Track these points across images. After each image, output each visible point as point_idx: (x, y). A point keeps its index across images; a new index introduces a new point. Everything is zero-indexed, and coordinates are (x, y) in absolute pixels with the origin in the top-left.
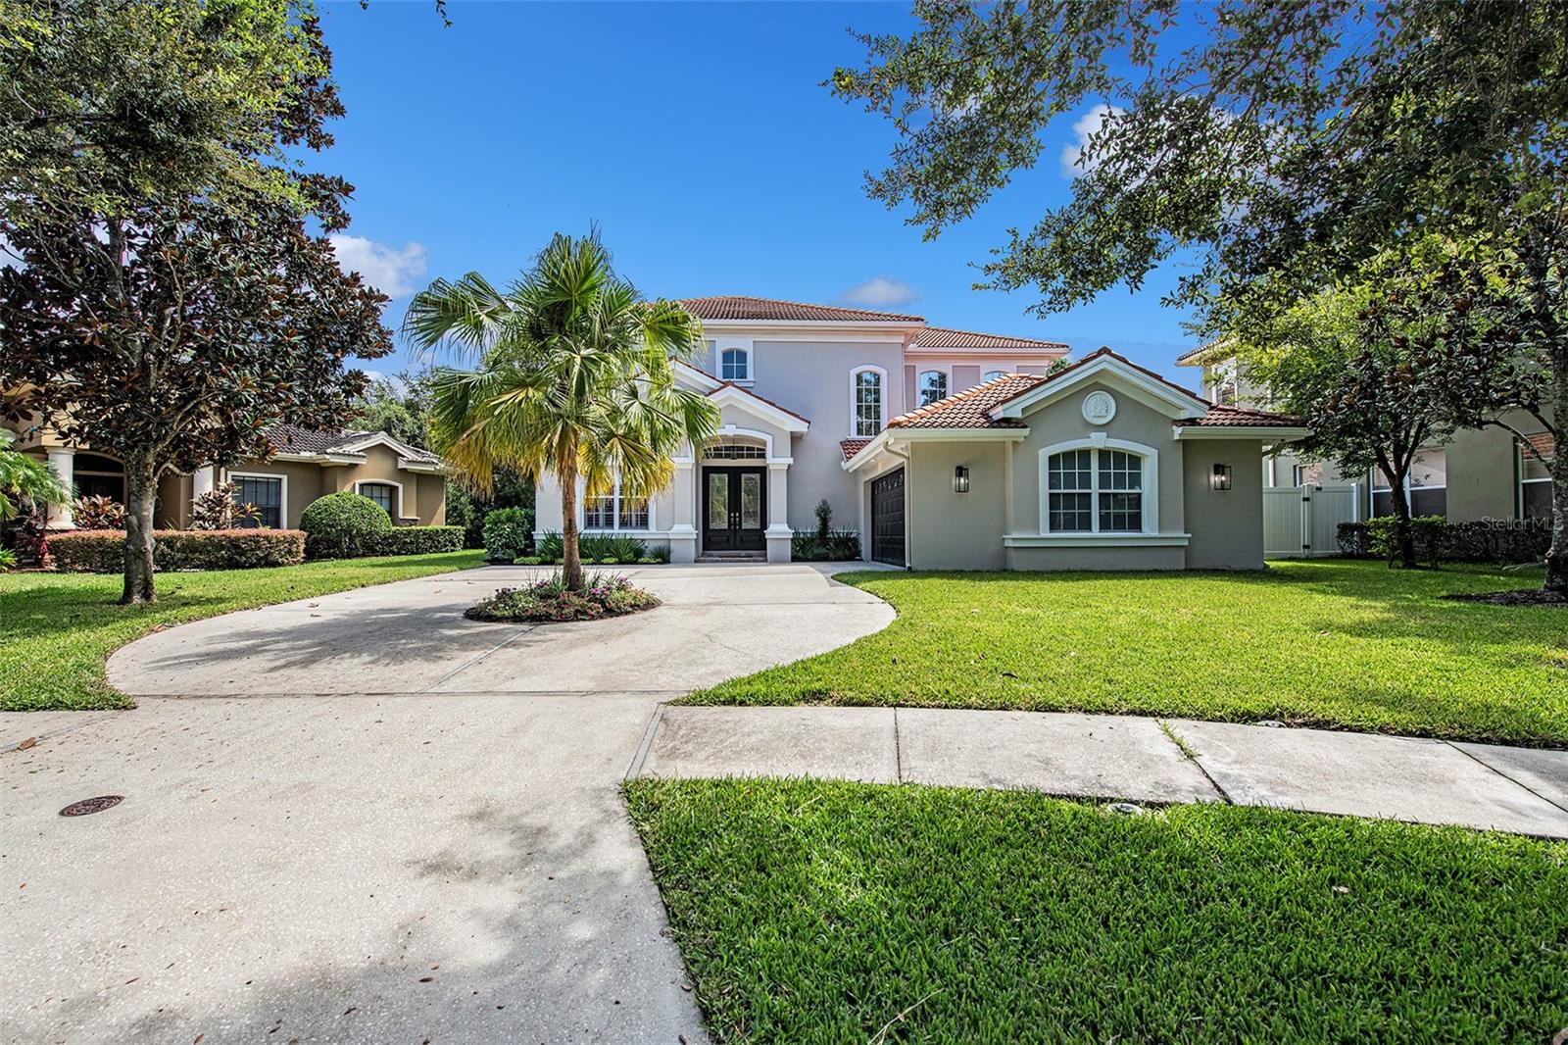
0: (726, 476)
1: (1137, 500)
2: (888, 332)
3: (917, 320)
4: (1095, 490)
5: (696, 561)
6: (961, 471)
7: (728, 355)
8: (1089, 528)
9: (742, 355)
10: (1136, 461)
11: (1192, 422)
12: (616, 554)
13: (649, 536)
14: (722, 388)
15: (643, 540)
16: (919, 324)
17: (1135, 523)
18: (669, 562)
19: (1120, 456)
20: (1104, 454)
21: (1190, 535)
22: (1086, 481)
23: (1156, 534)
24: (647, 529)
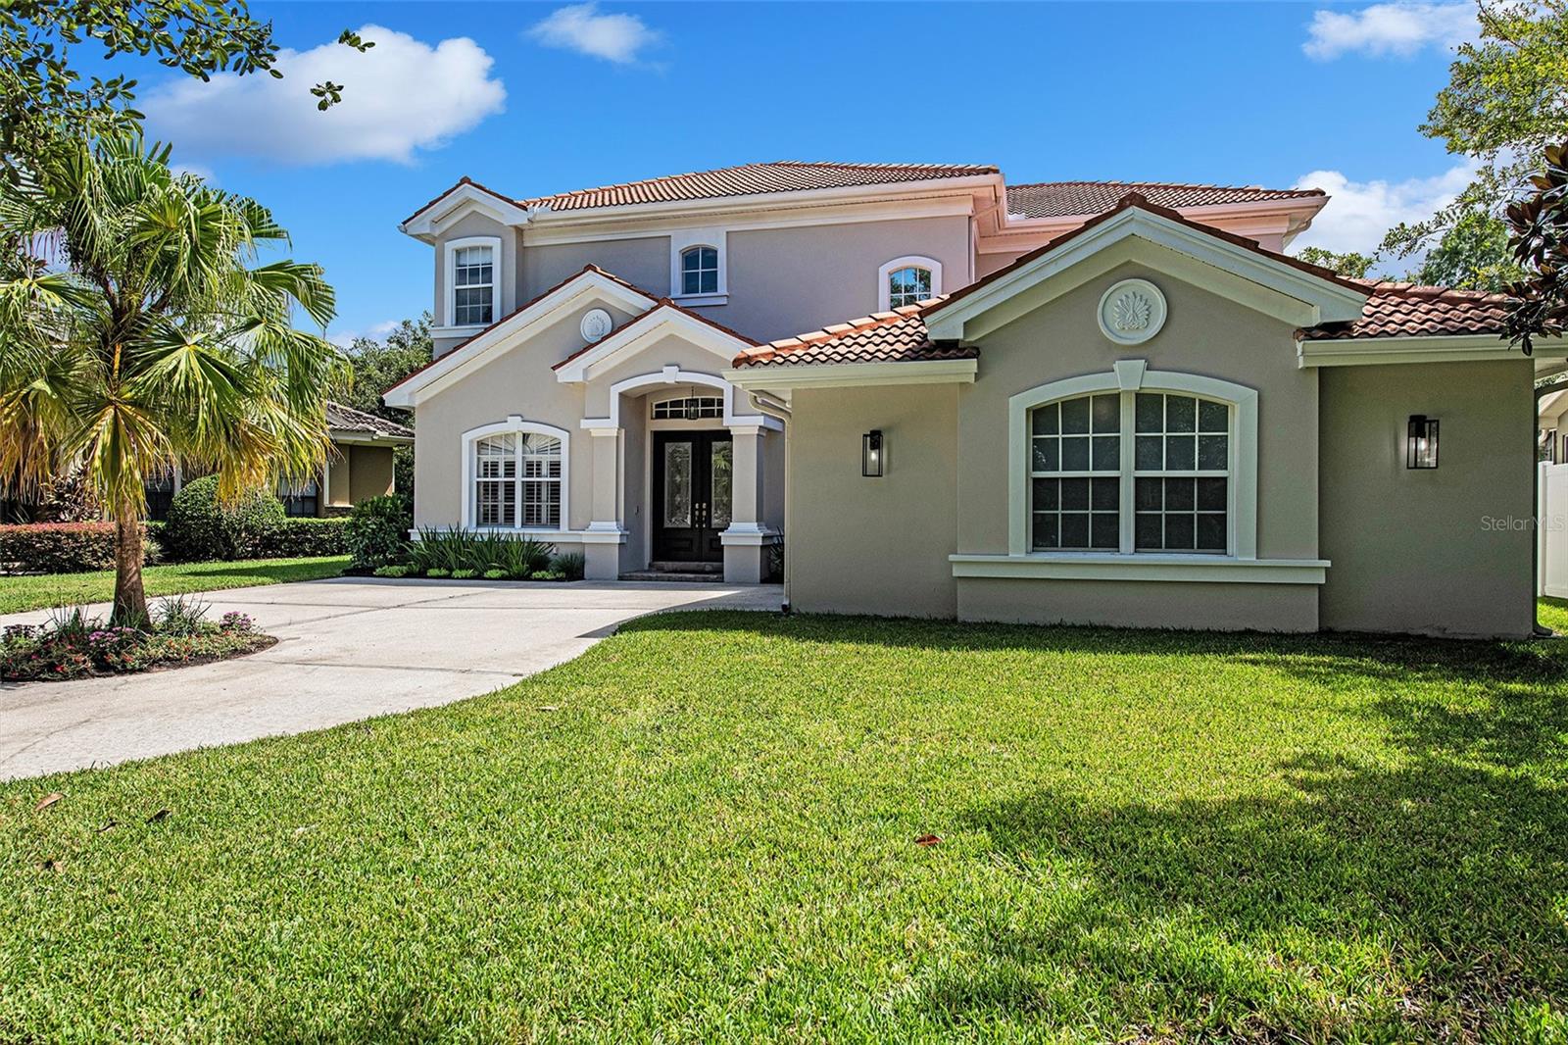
0: (688, 445)
1: (1215, 492)
2: (943, 198)
3: (986, 172)
4: (1127, 472)
5: (621, 578)
6: (875, 439)
7: (690, 258)
8: (1114, 544)
9: (710, 256)
10: (1216, 415)
11: (1335, 330)
12: (506, 563)
13: (557, 538)
14: (654, 309)
15: (551, 544)
16: (991, 178)
17: (1214, 537)
18: (582, 578)
19: (1180, 405)
20: (1147, 403)
21: (1328, 563)
22: (1108, 453)
23: (1252, 559)
24: (558, 527)
